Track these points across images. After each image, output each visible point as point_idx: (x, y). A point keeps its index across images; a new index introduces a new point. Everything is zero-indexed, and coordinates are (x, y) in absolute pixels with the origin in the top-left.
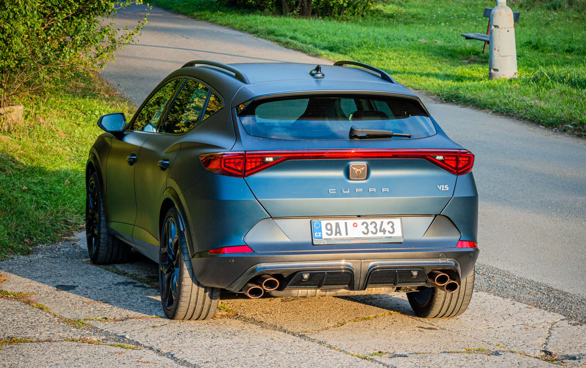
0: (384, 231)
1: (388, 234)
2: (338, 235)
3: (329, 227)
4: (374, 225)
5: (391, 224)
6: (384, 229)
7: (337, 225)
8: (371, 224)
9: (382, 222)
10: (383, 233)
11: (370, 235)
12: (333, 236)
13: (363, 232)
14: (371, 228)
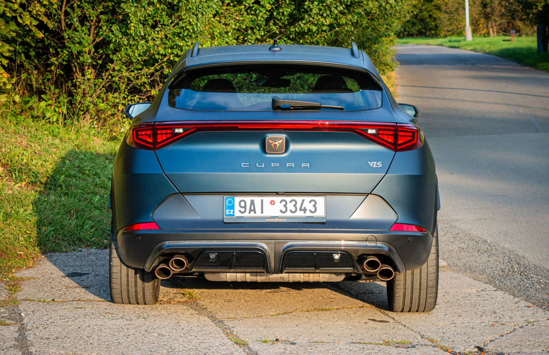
0: (305, 210)
1: (308, 214)
2: (252, 213)
3: (243, 204)
4: (294, 203)
5: (313, 203)
6: (305, 208)
7: (252, 203)
8: (291, 202)
9: (303, 201)
10: (303, 212)
11: (288, 214)
12: (246, 214)
13: (281, 211)
14: (291, 206)
